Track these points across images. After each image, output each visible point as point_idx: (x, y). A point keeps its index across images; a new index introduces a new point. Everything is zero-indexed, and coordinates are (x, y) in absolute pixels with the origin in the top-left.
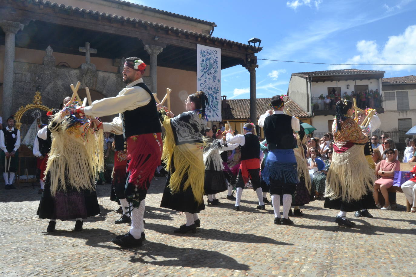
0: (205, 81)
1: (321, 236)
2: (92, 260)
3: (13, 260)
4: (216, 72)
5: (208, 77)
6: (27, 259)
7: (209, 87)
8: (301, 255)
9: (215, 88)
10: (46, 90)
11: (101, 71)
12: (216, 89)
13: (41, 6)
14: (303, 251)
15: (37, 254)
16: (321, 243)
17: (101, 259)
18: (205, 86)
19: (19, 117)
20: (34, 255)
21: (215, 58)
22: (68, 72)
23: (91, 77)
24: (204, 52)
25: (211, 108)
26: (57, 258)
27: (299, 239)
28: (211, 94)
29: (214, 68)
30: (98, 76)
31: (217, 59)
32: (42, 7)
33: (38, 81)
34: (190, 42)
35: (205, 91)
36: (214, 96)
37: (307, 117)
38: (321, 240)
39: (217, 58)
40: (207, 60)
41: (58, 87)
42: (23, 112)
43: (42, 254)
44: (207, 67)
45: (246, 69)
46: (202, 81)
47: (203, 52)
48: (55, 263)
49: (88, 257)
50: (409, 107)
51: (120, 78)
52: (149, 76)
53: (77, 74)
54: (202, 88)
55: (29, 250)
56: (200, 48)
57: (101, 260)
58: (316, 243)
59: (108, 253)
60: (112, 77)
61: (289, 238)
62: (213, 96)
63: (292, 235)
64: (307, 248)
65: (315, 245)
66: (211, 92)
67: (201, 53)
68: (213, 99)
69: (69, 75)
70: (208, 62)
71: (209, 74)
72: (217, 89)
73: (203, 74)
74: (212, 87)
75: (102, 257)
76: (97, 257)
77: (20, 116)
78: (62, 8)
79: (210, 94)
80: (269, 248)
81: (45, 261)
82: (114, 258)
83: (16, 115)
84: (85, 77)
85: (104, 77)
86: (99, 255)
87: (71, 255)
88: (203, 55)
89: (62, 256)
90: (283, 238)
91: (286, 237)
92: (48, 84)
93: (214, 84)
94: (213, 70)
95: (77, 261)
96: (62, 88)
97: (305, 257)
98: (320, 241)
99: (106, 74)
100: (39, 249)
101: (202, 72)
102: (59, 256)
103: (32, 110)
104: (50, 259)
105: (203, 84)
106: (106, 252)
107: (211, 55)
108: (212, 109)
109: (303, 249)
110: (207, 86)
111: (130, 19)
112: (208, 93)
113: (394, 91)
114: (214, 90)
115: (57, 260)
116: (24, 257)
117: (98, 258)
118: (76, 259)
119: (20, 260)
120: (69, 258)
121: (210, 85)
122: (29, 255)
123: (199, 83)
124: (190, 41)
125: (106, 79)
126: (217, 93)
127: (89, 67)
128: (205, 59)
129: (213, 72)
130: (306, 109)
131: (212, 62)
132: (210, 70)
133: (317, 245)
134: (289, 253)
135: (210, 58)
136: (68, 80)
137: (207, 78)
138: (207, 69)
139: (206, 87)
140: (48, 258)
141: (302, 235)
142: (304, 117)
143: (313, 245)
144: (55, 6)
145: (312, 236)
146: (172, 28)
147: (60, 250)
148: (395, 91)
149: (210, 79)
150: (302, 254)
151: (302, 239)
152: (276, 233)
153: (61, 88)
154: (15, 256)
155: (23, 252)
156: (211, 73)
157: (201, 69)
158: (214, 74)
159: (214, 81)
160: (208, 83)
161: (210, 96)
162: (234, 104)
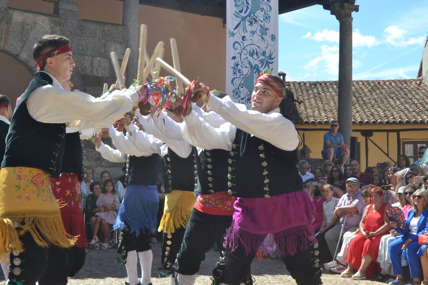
0: (243, 38)
4: (266, 17)
5: (249, 28)
7: (251, 52)
9: (264, 53)
11: (18, 10)
12: (267, 55)
18: (244, 49)
28: (256, 65)
29: (262, 10)
30: (10, 20)
35: (244, 59)
44: (248, 8)
46: (238, 38)
51: (58, 27)
52: (121, 24)
54: (237, 52)
60: (41, 23)
62: (260, 69)
66: (257, 62)
71: (251, 23)
72: (270, 56)
73: (240, 23)
74: (258, 50)
79: (253, 65)
85: (23, 24)
93: (263, 45)
94: (260, 15)
99: (30, 17)
101: (238, 17)
105: (238, 43)
110: (248, 48)
112: (250, 63)
114: (262, 57)
121: (254, 47)
123: (230, 41)
125: (28, 27)
126: (269, 64)
129: (262, 19)
132: (254, 13)
137: (247, 32)
138: (249, 11)
139: (244, 51)
149: (253, 33)
156: (255, 20)
157: (235, 11)
158: (262, 24)
159: (262, 38)
160: (250, 42)
161: (254, 70)
162: (301, 92)
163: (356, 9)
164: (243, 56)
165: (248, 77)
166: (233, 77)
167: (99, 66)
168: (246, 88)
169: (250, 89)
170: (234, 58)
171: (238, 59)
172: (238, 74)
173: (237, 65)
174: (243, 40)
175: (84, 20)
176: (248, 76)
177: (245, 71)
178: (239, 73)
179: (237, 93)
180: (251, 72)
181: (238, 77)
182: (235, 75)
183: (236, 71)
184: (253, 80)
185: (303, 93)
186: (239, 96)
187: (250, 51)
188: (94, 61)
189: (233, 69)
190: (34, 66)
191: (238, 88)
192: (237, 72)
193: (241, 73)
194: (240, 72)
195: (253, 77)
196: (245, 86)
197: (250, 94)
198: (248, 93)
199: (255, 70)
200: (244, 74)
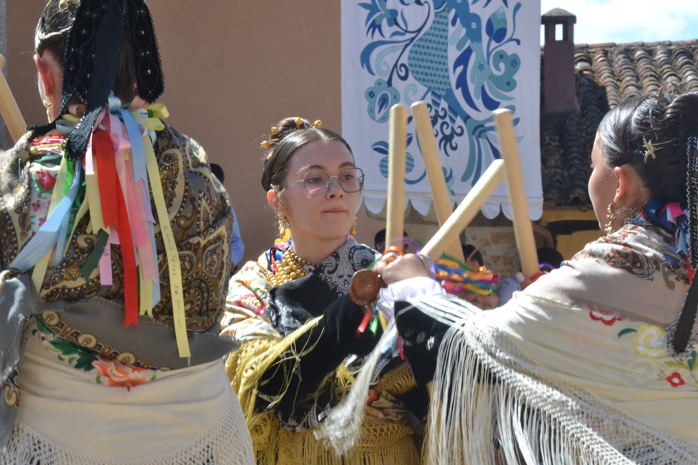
25: (455, 109)
68: (474, 35)
108: (466, 118)
161: (448, 12)
162: (633, 82)
165: (426, 41)
166: (367, 40)
168: (419, 80)
169: (433, 85)
172: (387, 30)
176: (425, 34)
177: (415, 16)
178: (390, 24)
179: (384, 101)
180: (438, 19)
181: (387, 38)
182: (377, 31)
183: (381, 17)
184: (446, 51)
185: (639, 88)
189: (367, 12)
191: (389, 83)
192: (384, 23)
193: (398, 25)
194: (393, 21)
195: (446, 37)
196: (413, 72)
197: (433, 101)
198: (429, 99)
199: (453, 13)
200: (409, 29)
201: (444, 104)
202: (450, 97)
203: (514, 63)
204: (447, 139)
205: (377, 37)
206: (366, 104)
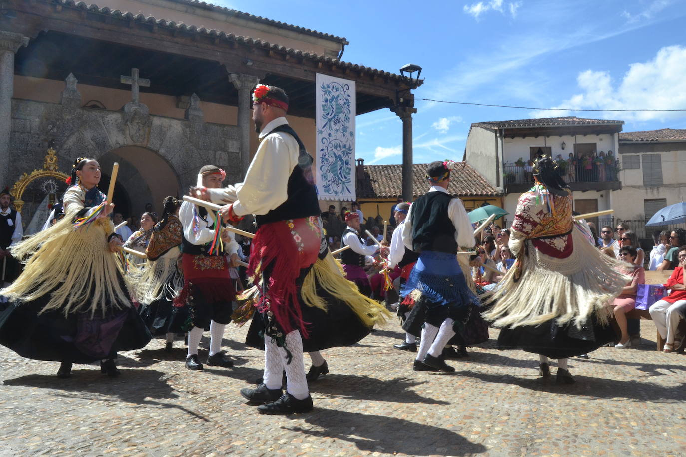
0: (329, 134)
1: (517, 391)
2: (140, 429)
3: (9, 428)
4: (347, 119)
5: (333, 127)
6: (30, 426)
8: (484, 422)
9: (345, 146)
10: (65, 146)
11: (157, 116)
12: (347, 147)
13: (58, 7)
14: (488, 415)
15: (48, 418)
16: (516, 403)
17: (155, 426)
19: (20, 192)
20: (42, 420)
21: (346, 96)
22: (103, 117)
23: (141, 125)
24: (328, 86)
25: (339, 179)
26: (82, 425)
27: (481, 396)
28: (339, 155)
29: (344, 113)
30: (151, 124)
31: (349, 98)
32: (60, 8)
33: (52, 131)
34: (305, 71)
35: (330, 151)
36: (344, 159)
37: (496, 194)
38: (517, 396)
39: (349, 96)
40: (332, 99)
41: (85, 143)
42: (26, 183)
43: (56, 418)
44: (332, 111)
45: (396, 115)
46: (325, 135)
47: (326, 86)
48: (77, 432)
49: (133, 424)
50: (662, 181)
52: (237, 125)
53: (117, 120)
54: (324, 145)
55: (34, 412)
56: (322, 80)
57: (154, 428)
58: (509, 401)
59: (166, 417)
60: (175, 126)
61: (465, 394)
62: (342, 158)
63: (470, 389)
64: (495, 410)
65: (507, 406)
66: (340, 153)
67: (323, 87)
68: (343, 164)
69: (104, 123)
70: (334, 103)
71: (335, 123)
72: (350, 148)
73: (326, 124)
74: (340, 144)
75: (155, 424)
76: (148, 424)
77: (21, 190)
78: (94, 11)
79: (337, 155)
80: (431, 409)
81: (60, 431)
82: (176, 425)
83: (15, 188)
84: (130, 126)
85: (161, 127)
86: (151, 419)
87: (105, 421)
88: (325, 92)
89: (90, 421)
90: (455, 393)
91: (460, 391)
92: (68, 137)
93: (344, 140)
94: (342, 117)
95: (115, 430)
96: (92, 142)
97: (491, 425)
98: (515, 398)
99: (166, 122)
100: (51, 409)
101: (324, 118)
102: (84, 421)
103: (41, 180)
104: (70, 426)
105: (325, 138)
106: (162, 415)
107: (339, 92)
108: (341, 180)
109: (488, 412)
110: (333, 142)
111: (205, 31)
112: (334, 154)
113: (638, 154)
114: (344, 149)
115: (81, 429)
116: (26, 423)
117: (150, 425)
118: (113, 427)
119: (19, 429)
120: (102, 426)
121: (337, 142)
122: (34, 419)
123: (319, 137)
124: (306, 68)
125: (165, 129)
126: (350, 155)
127: (136, 109)
128: (329, 98)
129: (343, 120)
130: (495, 182)
131: (341, 102)
132: (337, 116)
133: (511, 405)
134: (463, 418)
135: (338, 96)
136: (103, 131)
137: (332, 130)
138: (333, 114)
139: (330, 144)
140: (66, 425)
141: (487, 389)
142: (492, 195)
143: (503, 405)
144: (82, 7)
145: (502, 389)
146: (275, 47)
147: (85, 413)
148: (640, 154)
149: (337, 130)
150: (486, 420)
151: (486, 395)
152: (444, 385)
153: (90, 143)
154: (11, 421)
155: (25, 416)
156: (338, 121)
157: (323, 115)
158: (344, 123)
159: (344, 134)
160: (334, 138)
162: (376, 173)
163: (415, 111)
164: (329, 149)
165: (333, 165)
166: (321, 165)
167: (220, 158)
168: (331, 173)
169: (334, 174)
170: (322, 150)
171: (325, 151)
172: (325, 162)
173: (325, 155)
174: (329, 136)
175: (209, 123)
176: (333, 163)
177: (331, 160)
179: (325, 177)
180: (335, 160)
181: (325, 164)
182: (323, 162)
184: (337, 167)
186: (327, 179)
187: (334, 145)
188: (217, 154)
189: (321, 159)
190: (170, 159)
191: (326, 173)
192: (325, 161)
194: (326, 161)
195: (337, 164)
196: (330, 171)
198: (334, 177)
200: (330, 163)
201: (336, 177)
202: (338, 176)
203: (350, 169)
204: (337, 185)
205: (323, 164)
206: (320, 177)
